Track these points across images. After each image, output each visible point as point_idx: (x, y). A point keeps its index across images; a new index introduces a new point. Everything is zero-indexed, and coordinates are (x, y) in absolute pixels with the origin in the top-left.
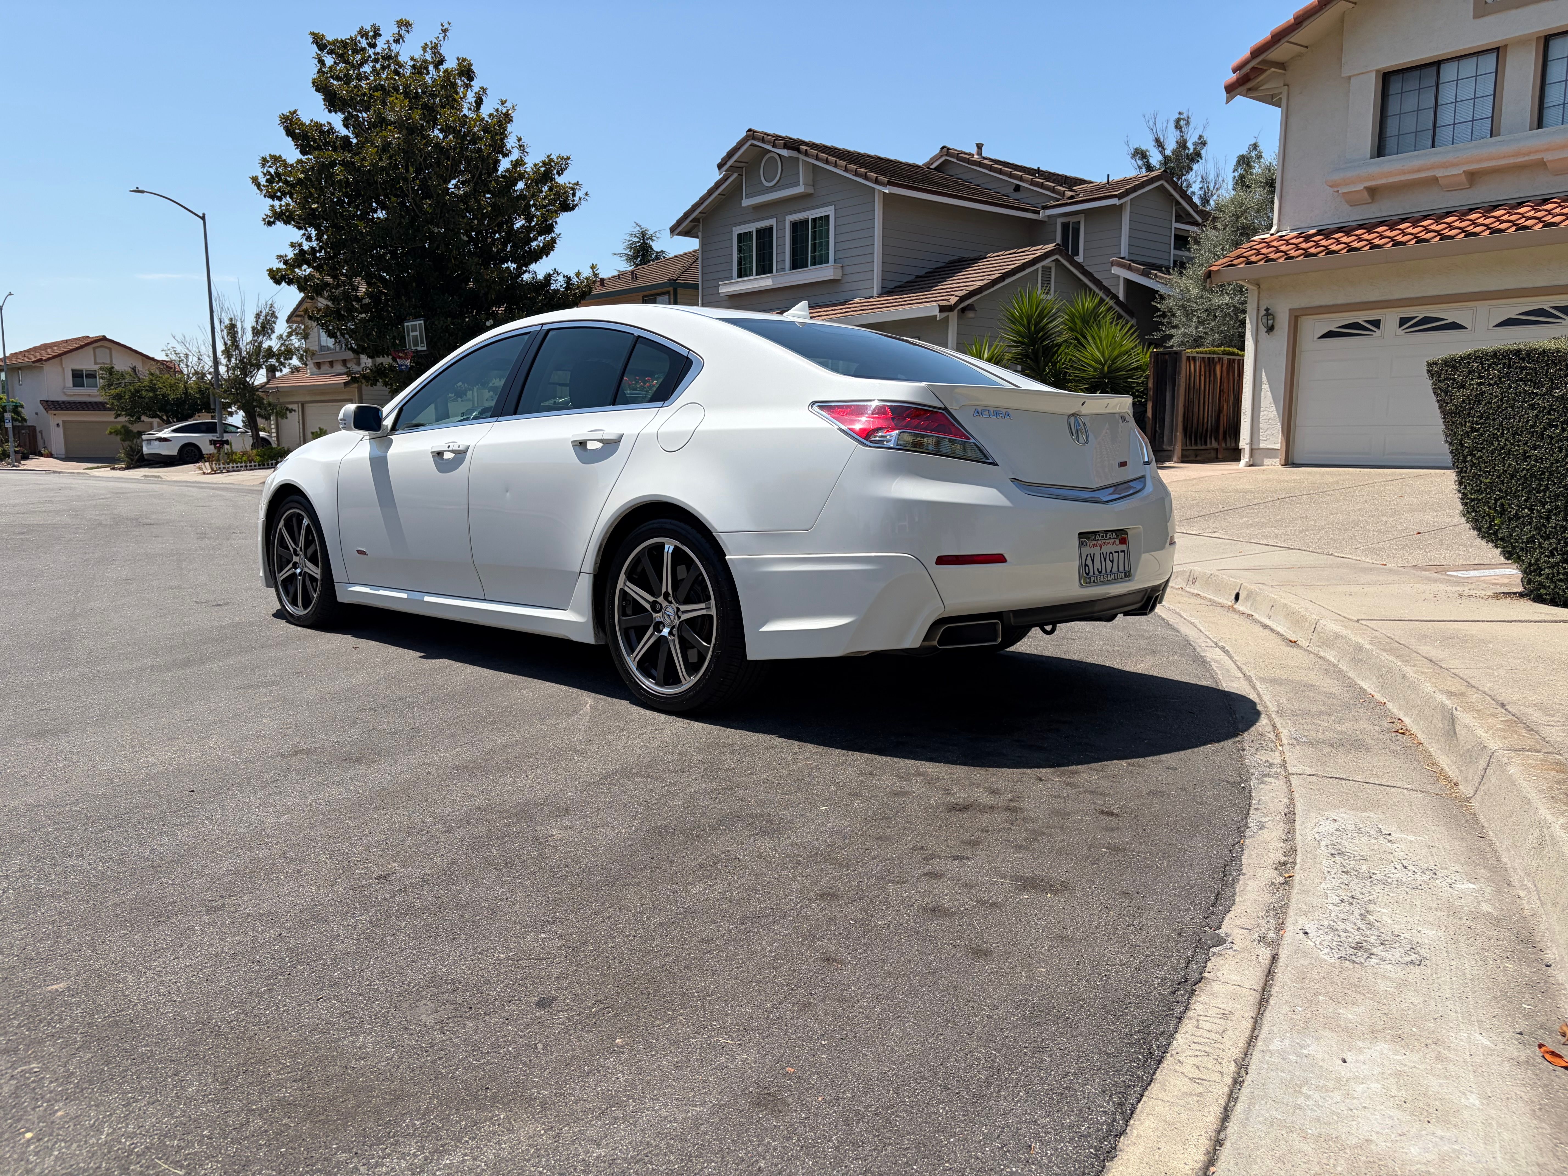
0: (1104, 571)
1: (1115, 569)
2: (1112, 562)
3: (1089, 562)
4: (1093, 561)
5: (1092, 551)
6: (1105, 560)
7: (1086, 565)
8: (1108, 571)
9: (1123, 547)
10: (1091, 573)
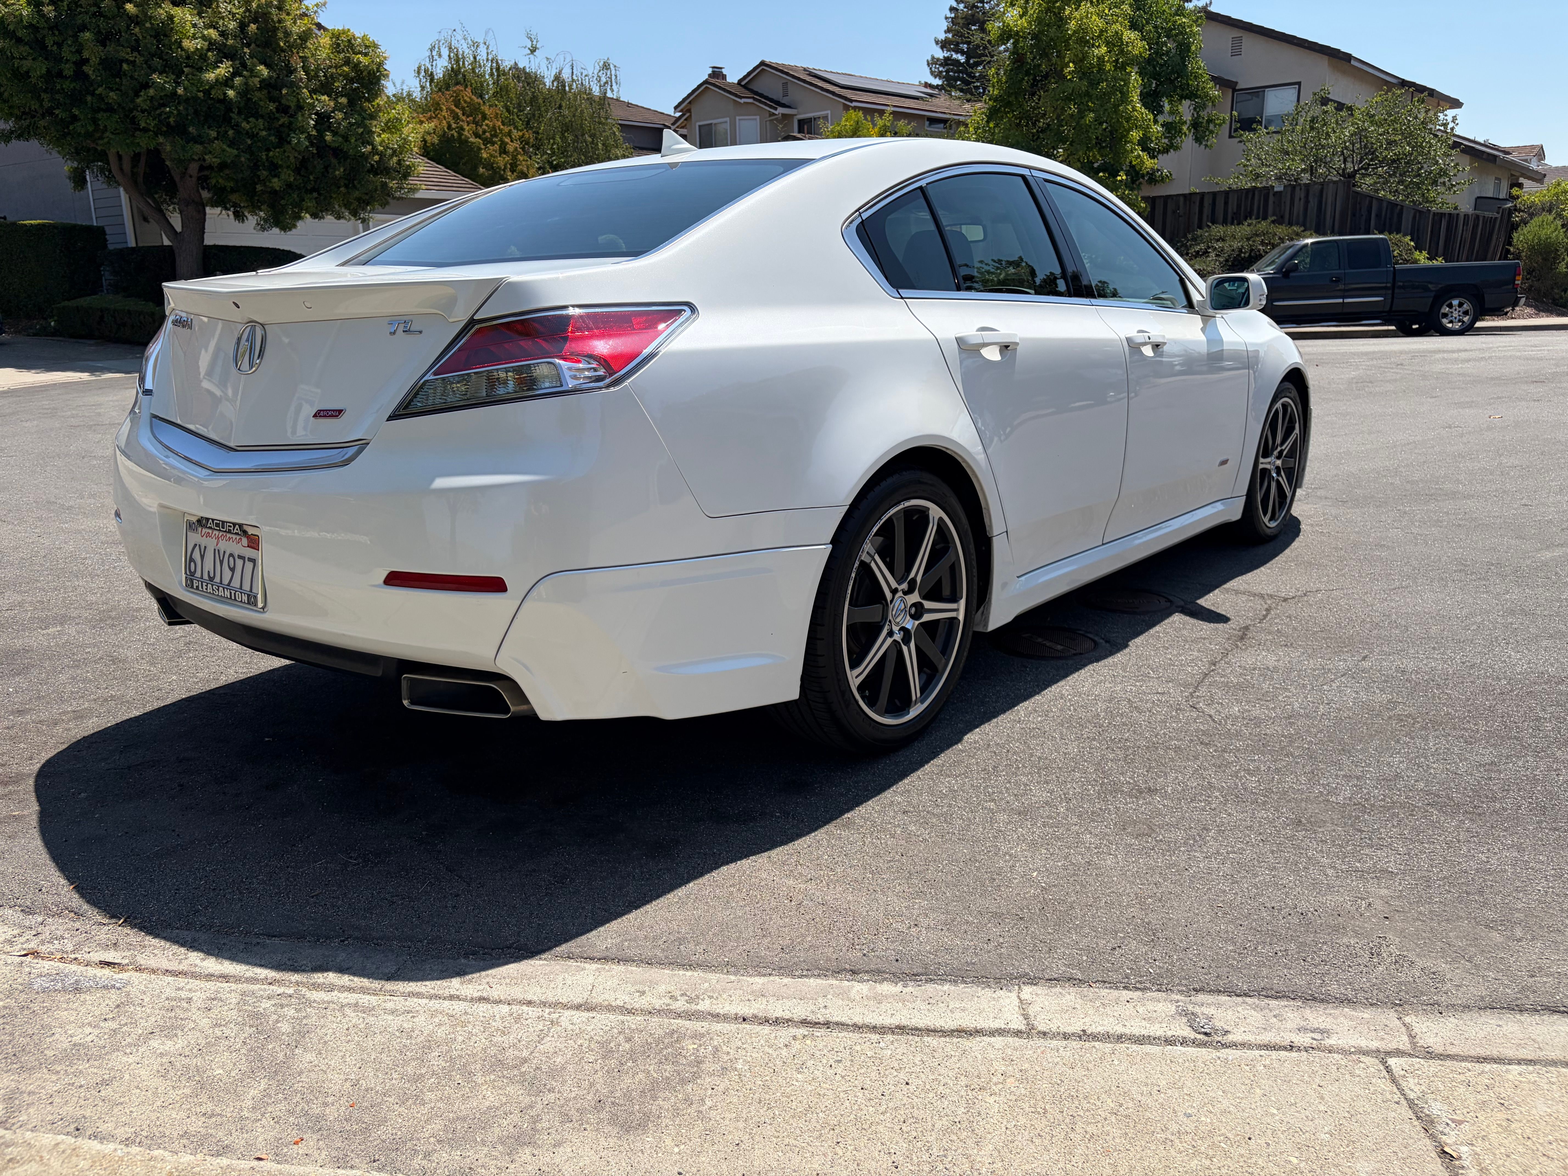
0: (217, 579)
1: (236, 583)
2: (233, 570)
3: (197, 556)
4: (202, 557)
5: (204, 541)
6: (221, 562)
7: (192, 560)
8: (226, 582)
9: (249, 553)
10: (198, 574)
